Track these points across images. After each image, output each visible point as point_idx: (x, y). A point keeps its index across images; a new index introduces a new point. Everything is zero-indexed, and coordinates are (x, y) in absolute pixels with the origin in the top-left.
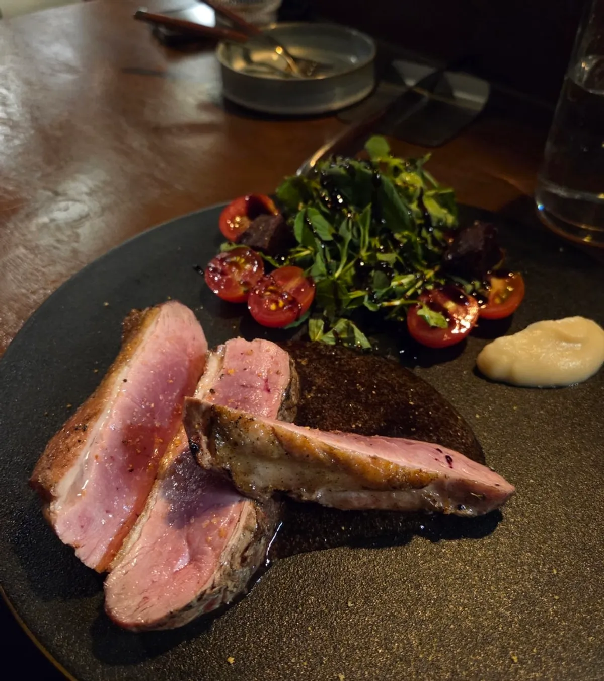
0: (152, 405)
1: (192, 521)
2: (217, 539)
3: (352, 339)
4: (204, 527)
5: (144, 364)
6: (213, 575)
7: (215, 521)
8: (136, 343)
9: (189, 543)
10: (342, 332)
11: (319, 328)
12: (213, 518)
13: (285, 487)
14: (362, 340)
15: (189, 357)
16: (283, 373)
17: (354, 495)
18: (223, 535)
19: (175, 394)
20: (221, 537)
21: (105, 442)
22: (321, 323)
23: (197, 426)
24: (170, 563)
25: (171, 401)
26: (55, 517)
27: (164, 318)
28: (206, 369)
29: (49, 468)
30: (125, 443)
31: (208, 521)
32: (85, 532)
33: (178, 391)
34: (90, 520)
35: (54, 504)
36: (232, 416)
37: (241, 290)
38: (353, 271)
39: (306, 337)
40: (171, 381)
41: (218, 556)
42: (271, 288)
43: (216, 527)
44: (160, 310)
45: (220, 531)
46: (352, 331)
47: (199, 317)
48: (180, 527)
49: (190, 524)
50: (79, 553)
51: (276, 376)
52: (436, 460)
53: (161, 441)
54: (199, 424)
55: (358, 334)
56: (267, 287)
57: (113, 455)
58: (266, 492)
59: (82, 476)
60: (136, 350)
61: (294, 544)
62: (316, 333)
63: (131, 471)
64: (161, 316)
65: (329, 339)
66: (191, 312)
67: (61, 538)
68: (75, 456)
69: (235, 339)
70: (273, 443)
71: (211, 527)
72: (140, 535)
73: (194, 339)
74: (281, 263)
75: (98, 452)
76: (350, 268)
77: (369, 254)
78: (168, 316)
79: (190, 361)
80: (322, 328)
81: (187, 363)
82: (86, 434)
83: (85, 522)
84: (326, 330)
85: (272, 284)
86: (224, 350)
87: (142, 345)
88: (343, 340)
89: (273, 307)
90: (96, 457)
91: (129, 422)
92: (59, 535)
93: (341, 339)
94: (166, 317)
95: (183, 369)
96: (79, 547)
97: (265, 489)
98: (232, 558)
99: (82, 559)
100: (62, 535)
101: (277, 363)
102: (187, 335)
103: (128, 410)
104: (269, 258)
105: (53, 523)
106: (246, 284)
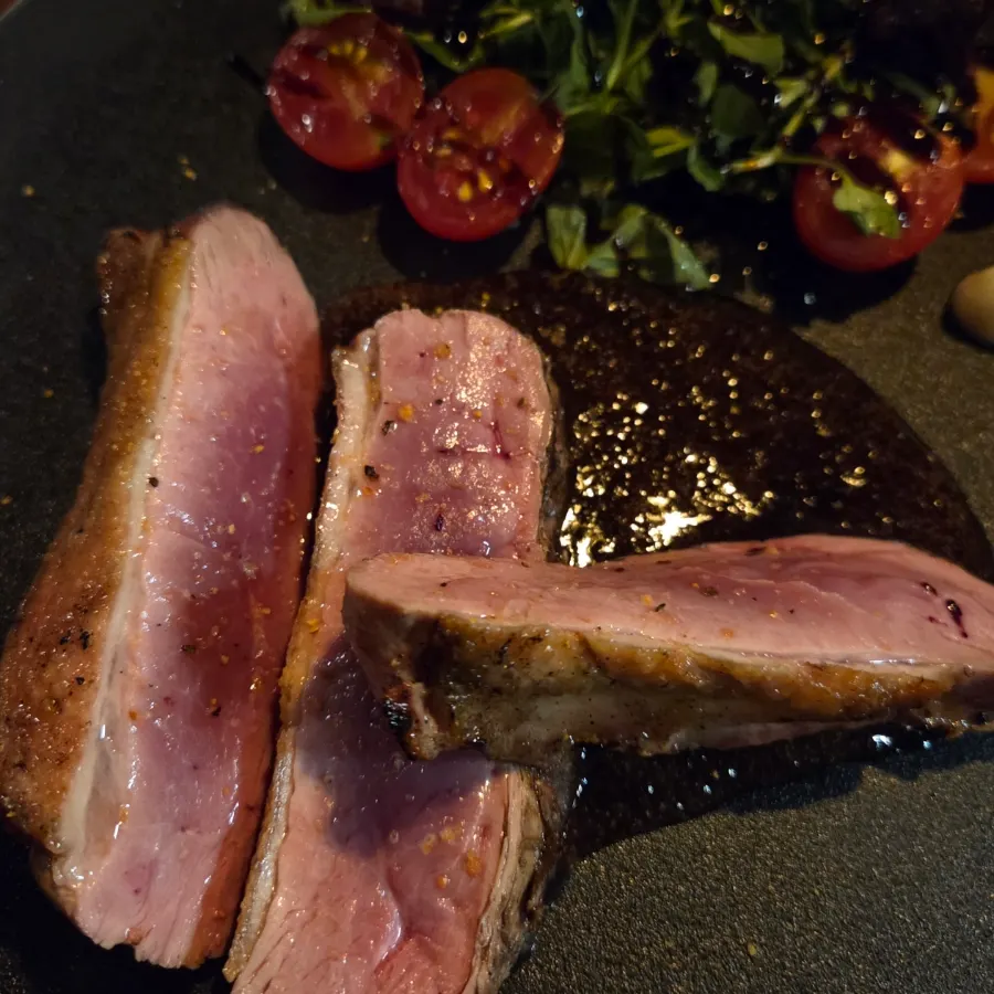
0: (231, 529)
1: (395, 837)
2: (462, 882)
3: (665, 263)
4: (426, 852)
5: (190, 419)
6: (473, 979)
7: (447, 834)
8: (154, 360)
9: (398, 893)
10: (633, 243)
11: (576, 230)
12: (442, 828)
13: (599, 736)
14: (690, 266)
15: (282, 357)
16: (533, 405)
17: (755, 728)
18: (475, 872)
19: (274, 477)
20: (471, 875)
21: (143, 668)
22: (578, 217)
23: (395, 662)
24: (360, 948)
25: (268, 498)
26: (72, 899)
27: (204, 264)
28: (342, 406)
29: (22, 765)
30: (189, 649)
31: (433, 837)
32: (146, 898)
33: (278, 465)
34: (150, 868)
35: (61, 868)
36: (489, 641)
37: (375, 143)
38: (646, 70)
39: (544, 257)
40: (260, 448)
41: (474, 928)
42: (451, 134)
43: (455, 851)
44: (192, 245)
45: (465, 860)
46: (664, 243)
47: (284, 234)
48: (368, 852)
49: (390, 848)
50: (143, 952)
51: (518, 414)
52: (931, 619)
53: (267, 611)
54: (399, 657)
55: (679, 249)
56: (438, 133)
57: (167, 693)
58: (556, 751)
59: (107, 768)
60: (159, 383)
61: (613, 823)
62: (566, 245)
63: (216, 714)
64: (197, 261)
65: (604, 262)
66: (263, 228)
67: (96, 941)
68: (80, 727)
69: (396, 312)
70: (585, 673)
71: (442, 851)
72: (276, 883)
73: (284, 301)
74: (461, 52)
75: (133, 700)
76: (639, 62)
77: (685, 20)
78: (213, 256)
79: (288, 370)
80: (582, 229)
81: (282, 379)
82: (93, 659)
83: (140, 878)
84: (595, 237)
85: (452, 123)
86: (375, 346)
87: (171, 364)
88: (638, 263)
89: (465, 192)
90: (133, 716)
91: (186, 594)
92: (91, 936)
93: (632, 261)
94: (209, 261)
95: (278, 402)
96: (141, 939)
97: (554, 744)
98: (504, 923)
99: (153, 960)
100: (96, 935)
101: (513, 377)
102: (266, 300)
103: (180, 564)
104: (426, 38)
105: (69, 913)
106: (380, 122)
